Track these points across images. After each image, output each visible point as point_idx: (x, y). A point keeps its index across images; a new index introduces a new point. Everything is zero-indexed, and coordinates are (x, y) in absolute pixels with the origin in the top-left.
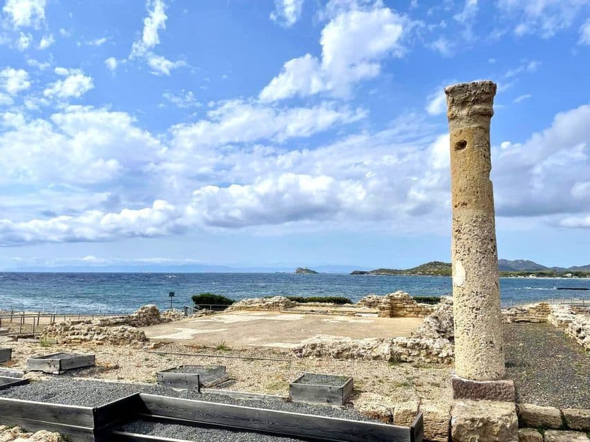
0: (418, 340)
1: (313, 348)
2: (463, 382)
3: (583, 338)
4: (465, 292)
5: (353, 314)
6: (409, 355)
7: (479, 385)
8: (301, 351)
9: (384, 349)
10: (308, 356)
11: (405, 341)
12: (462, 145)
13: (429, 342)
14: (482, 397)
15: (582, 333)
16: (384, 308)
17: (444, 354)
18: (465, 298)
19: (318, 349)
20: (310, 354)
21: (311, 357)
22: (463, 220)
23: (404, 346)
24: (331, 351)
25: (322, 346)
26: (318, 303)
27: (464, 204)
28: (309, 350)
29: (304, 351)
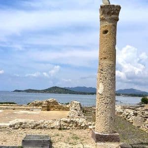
0: (72, 119)
1: (21, 125)
2: (100, 135)
3: (129, 118)
4: (102, 96)
5: (29, 110)
6: (68, 126)
7: (106, 136)
8: (14, 126)
9: (57, 124)
10: (18, 129)
11: (66, 120)
12: (106, 32)
13: (77, 120)
14: (107, 141)
15: (129, 117)
16: (44, 107)
17: (83, 125)
18: (102, 99)
19: (24, 125)
20: (19, 127)
21: (19, 129)
22: (104, 65)
23: (66, 122)
24: (30, 126)
25: (26, 123)
26: (8, 104)
27: (105, 58)
28: (19, 126)
29: (16, 126)
